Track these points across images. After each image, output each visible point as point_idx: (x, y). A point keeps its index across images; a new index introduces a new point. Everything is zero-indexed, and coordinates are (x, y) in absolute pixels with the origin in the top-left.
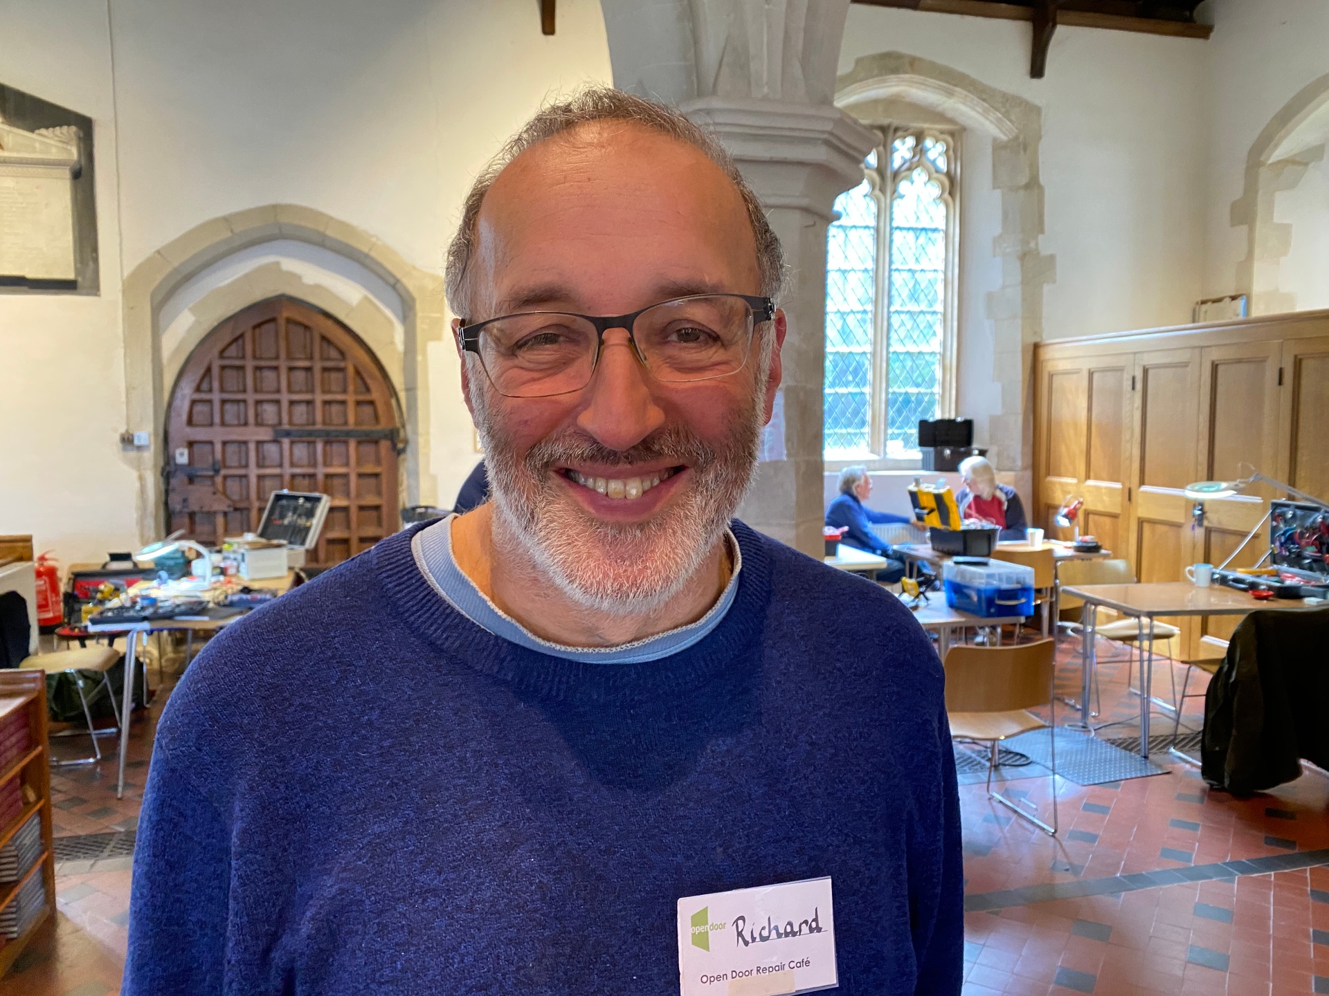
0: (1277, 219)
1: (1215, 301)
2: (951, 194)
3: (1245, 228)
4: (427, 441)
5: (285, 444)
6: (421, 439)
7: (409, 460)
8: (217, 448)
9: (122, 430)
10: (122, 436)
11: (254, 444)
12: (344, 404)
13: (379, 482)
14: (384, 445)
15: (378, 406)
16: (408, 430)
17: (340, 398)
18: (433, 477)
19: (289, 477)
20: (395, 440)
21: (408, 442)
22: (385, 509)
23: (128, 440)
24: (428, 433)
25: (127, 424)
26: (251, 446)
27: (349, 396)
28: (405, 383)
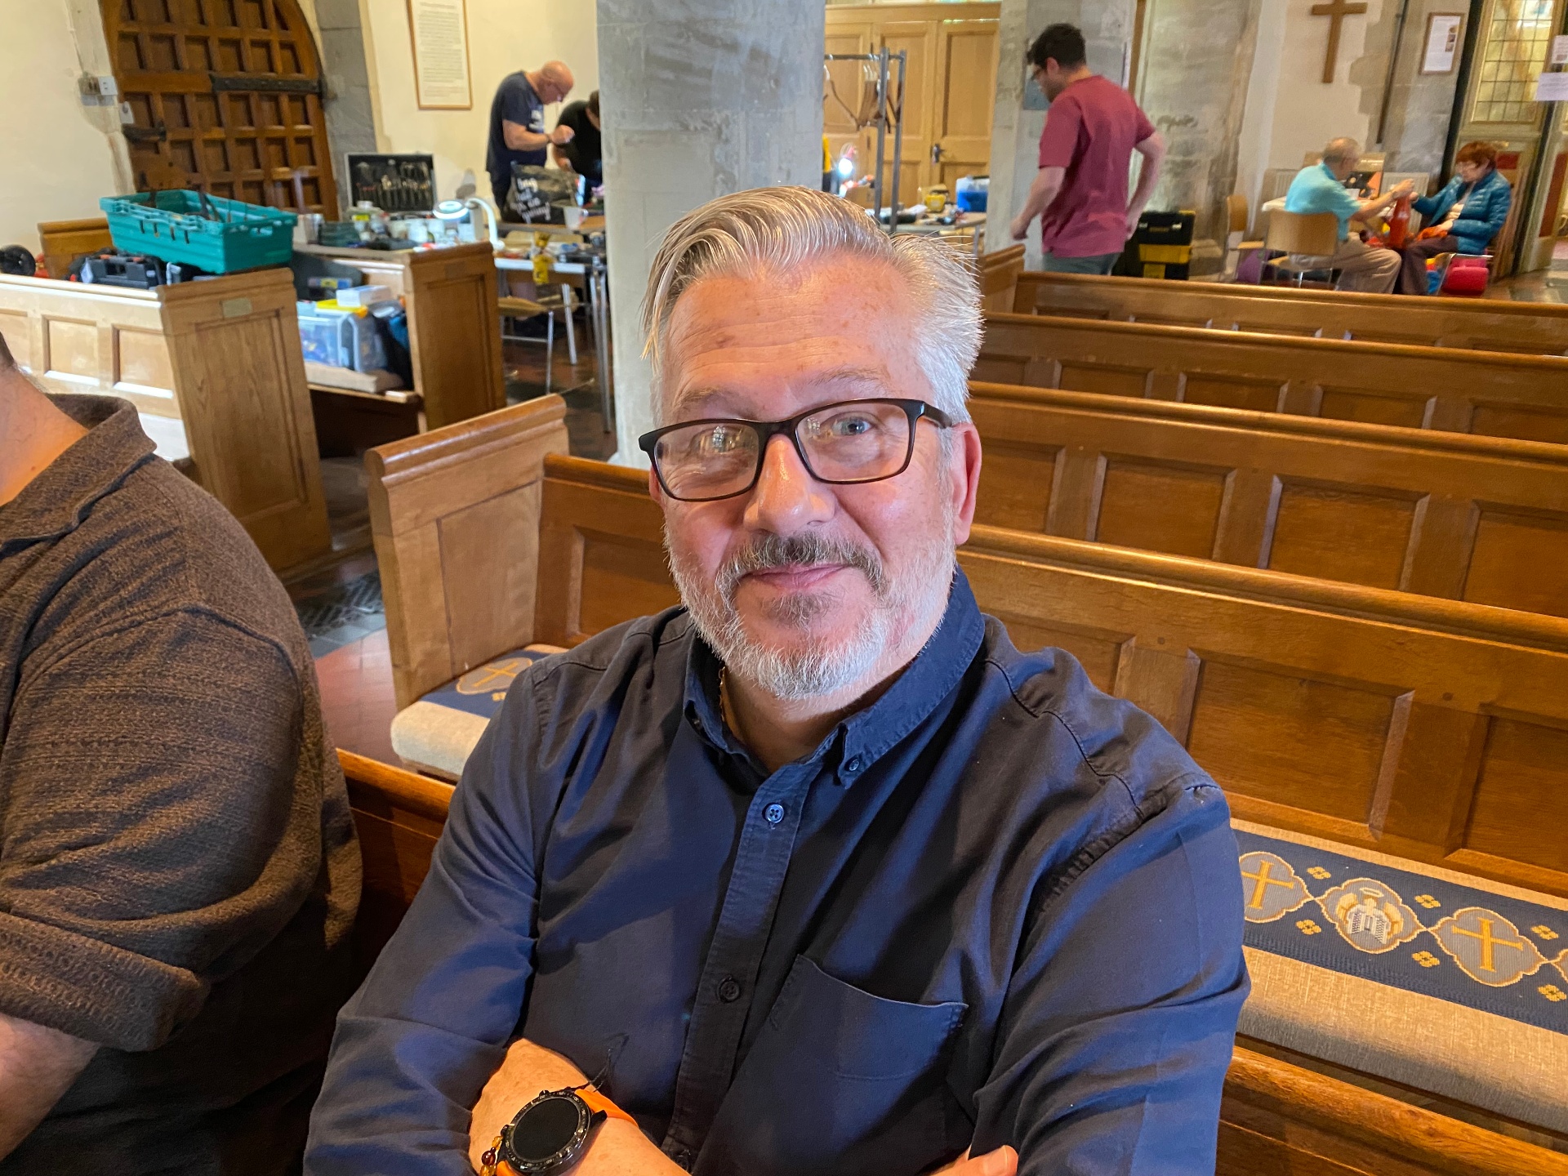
4: (378, 95)
5: (223, 98)
6: (372, 92)
7: (337, 120)
8: (159, 105)
9: (79, 73)
10: (81, 82)
11: (194, 99)
12: (266, 45)
13: (312, 148)
14: (311, 101)
15: (298, 48)
16: (335, 82)
17: (265, 38)
18: (388, 140)
19: (233, 141)
20: (321, 94)
21: (335, 97)
22: (323, 183)
23: (91, 88)
24: (377, 86)
25: (81, 64)
26: (190, 101)
27: (274, 36)
28: (319, 20)
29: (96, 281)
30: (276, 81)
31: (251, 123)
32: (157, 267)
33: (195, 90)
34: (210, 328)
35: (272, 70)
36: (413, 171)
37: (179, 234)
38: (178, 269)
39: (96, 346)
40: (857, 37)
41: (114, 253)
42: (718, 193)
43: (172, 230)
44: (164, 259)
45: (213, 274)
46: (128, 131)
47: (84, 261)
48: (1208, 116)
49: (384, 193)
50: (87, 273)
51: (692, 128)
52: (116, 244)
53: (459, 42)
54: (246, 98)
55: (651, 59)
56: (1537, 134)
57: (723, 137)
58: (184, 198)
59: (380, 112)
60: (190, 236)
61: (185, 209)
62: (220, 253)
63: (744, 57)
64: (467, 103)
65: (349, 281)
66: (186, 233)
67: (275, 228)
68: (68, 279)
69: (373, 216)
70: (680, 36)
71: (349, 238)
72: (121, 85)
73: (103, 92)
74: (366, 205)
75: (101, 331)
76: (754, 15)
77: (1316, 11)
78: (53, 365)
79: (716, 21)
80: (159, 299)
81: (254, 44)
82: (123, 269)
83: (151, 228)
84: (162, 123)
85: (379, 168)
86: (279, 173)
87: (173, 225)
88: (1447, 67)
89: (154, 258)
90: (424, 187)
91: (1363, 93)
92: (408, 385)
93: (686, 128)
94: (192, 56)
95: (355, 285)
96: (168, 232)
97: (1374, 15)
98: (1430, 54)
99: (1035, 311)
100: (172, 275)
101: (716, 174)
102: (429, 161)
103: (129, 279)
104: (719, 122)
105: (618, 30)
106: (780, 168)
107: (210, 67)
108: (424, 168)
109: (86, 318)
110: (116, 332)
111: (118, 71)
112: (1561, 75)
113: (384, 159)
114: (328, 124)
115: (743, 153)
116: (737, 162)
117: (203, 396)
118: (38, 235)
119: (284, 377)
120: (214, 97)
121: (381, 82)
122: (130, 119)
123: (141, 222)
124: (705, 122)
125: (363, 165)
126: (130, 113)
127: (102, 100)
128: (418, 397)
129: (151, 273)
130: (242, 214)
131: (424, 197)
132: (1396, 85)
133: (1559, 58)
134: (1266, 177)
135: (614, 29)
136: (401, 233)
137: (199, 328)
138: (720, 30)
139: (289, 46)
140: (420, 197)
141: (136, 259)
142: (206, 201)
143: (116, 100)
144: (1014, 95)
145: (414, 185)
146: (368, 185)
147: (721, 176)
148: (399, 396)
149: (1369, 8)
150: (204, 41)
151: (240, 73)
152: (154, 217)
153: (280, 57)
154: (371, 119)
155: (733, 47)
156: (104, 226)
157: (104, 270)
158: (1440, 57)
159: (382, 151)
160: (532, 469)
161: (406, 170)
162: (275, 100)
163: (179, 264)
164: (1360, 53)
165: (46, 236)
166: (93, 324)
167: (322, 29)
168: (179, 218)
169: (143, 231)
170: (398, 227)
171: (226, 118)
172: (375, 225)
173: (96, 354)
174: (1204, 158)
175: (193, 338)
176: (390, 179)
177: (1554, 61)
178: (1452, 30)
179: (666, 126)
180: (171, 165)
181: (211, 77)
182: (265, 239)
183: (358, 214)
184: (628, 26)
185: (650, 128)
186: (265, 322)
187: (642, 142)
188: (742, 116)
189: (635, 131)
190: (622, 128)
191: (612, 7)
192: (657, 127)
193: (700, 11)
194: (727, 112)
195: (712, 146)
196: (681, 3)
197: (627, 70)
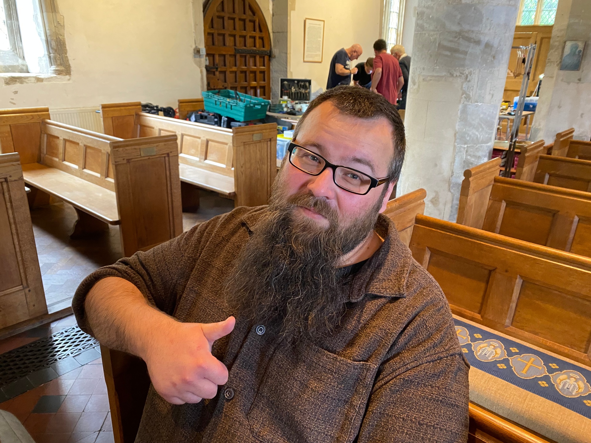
4: (290, 57)
5: (238, 56)
6: (288, 56)
7: (275, 65)
8: (217, 57)
9: (194, 46)
10: (194, 50)
11: (228, 56)
12: (254, 38)
13: (265, 75)
14: (266, 58)
15: (264, 39)
16: (276, 51)
17: (254, 35)
18: (291, 73)
19: (239, 72)
20: (270, 56)
21: (275, 57)
22: (266, 88)
23: (197, 52)
24: (290, 53)
25: (195, 43)
26: (227, 57)
27: (257, 34)
28: (273, 29)
29: (196, 121)
30: (256, 50)
31: (246, 66)
32: (218, 118)
33: (229, 53)
34: (248, 144)
35: (255, 46)
36: (303, 85)
37: (229, 106)
38: (226, 119)
39: (199, 146)
41: (203, 111)
42: (462, 102)
43: (226, 104)
44: (222, 115)
45: (239, 121)
46: (207, 67)
47: (192, 114)
49: (292, 93)
50: (193, 118)
51: (455, 75)
52: (205, 108)
53: (320, 38)
54: (245, 57)
55: (441, 46)
57: (468, 79)
58: (229, 92)
59: (290, 62)
60: (233, 107)
61: (229, 97)
62: (243, 114)
63: (482, 47)
64: (320, 60)
65: (287, 127)
66: (231, 106)
67: (262, 106)
68: (186, 119)
69: (288, 102)
70: (456, 37)
71: (280, 110)
72: (207, 51)
73: (201, 53)
74: (285, 98)
75: (202, 141)
76: (490, 29)
78: (183, 152)
79: (473, 31)
80: (233, 132)
81: (251, 37)
82: (206, 117)
83: (219, 103)
84: (217, 65)
85: (291, 84)
86: (252, 84)
87: (227, 103)
89: (217, 114)
90: (307, 91)
93: (452, 75)
94: (229, 41)
95: (289, 129)
96: (225, 105)
99: (577, 157)
100: (224, 121)
101: (462, 94)
102: (309, 82)
103: (208, 121)
104: (467, 73)
105: (427, 35)
106: (490, 93)
107: (235, 45)
108: (307, 84)
109: (197, 135)
110: (208, 141)
111: (207, 45)
113: (293, 81)
114: (271, 67)
115: (475, 86)
116: (472, 90)
117: (242, 170)
118: (177, 103)
119: (269, 164)
120: (235, 56)
121: (292, 52)
122: (208, 64)
123: (216, 101)
124: (461, 73)
125: (286, 82)
126: (208, 61)
127: (200, 56)
129: (216, 120)
130: (249, 100)
131: (306, 95)
135: (425, 34)
136: (299, 109)
137: (245, 144)
138: (474, 35)
139: (262, 38)
140: (305, 95)
141: (211, 114)
142: (237, 94)
143: (204, 56)
144: (556, 64)
145: (303, 91)
146: (287, 90)
147: (464, 95)
150: (234, 36)
151: (244, 48)
152: (221, 99)
153: (258, 41)
154: (287, 65)
155: (478, 42)
156: (201, 101)
157: (199, 117)
159: (289, 77)
160: (411, 221)
161: (301, 85)
162: (255, 57)
163: (227, 117)
165: (180, 104)
166: (199, 138)
167: (273, 32)
168: (228, 100)
169: (216, 104)
170: (298, 107)
171: (238, 63)
172: (289, 105)
173: (199, 149)
175: (242, 148)
176: (295, 88)
179: (443, 74)
180: (218, 80)
181: (235, 49)
182: (258, 109)
183: (283, 101)
184: (432, 33)
185: (435, 74)
186: (266, 143)
187: (431, 80)
188: (477, 71)
189: (429, 76)
190: (422, 74)
191: (426, 25)
192: (439, 74)
193: (466, 27)
194: (471, 69)
195: (463, 83)
196: (459, 24)
197: (429, 51)
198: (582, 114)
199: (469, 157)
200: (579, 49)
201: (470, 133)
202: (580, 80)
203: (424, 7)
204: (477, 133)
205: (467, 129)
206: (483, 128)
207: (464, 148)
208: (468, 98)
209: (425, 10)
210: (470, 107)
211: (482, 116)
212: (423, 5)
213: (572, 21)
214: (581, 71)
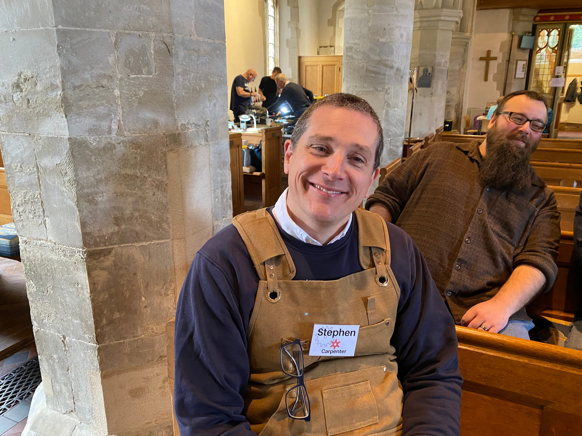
0: (340, 26)
1: (324, 47)
2: (276, 5)
3: (332, 27)
40: (335, 65)
42: (385, 108)
48: (454, 90)
51: (379, 90)
55: (367, 70)
56: (552, 97)
57: (388, 92)
63: (395, 70)
70: (378, 64)
76: (398, 59)
77: (481, 59)
79: (388, 60)
88: (523, 76)
91: (497, 84)
92: (260, 170)
93: (377, 90)
97: (500, 60)
98: (517, 72)
104: (387, 88)
112: (558, 79)
115: (392, 97)
116: (391, 100)
124: (383, 88)
128: (263, 173)
132: (508, 82)
133: (558, 73)
134: (468, 110)
135: (355, 62)
138: (389, 63)
147: (386, 104)
148: (256, 174)
149: (498, 58)
155: (392, 67)
158: (521, 74)
164: (496, 72)
174: (453, 104)
177: (556, 74)
178: (524, 65)
179: (371, 89)
184: (361, 61)
185: (365, 90)
186: (235, 148)
187: (362, 94)
188: (393, 87)
189: (360, 91)
190: (355, 90)
191: (354, 56)
192: (368, 90)
193: (384, 57)
194: (389, 86)
195: (384, 95)
196: (379, 55)
197: (359, 73)
198: (436, 119)
199: (392, 147)
200: (429, 72)
201: (392, 130)
202: (432, 94)
203: (352, 43)
204: (396, 130)
205: (390, 126)
206: (399, 126)
207: (389, 141)
208: (389, 105)
209: (353, 45)
210: (390, 111)
211: (398, 117)
212: (351, 42)
213: (422, 52)
214: (432, 87)
